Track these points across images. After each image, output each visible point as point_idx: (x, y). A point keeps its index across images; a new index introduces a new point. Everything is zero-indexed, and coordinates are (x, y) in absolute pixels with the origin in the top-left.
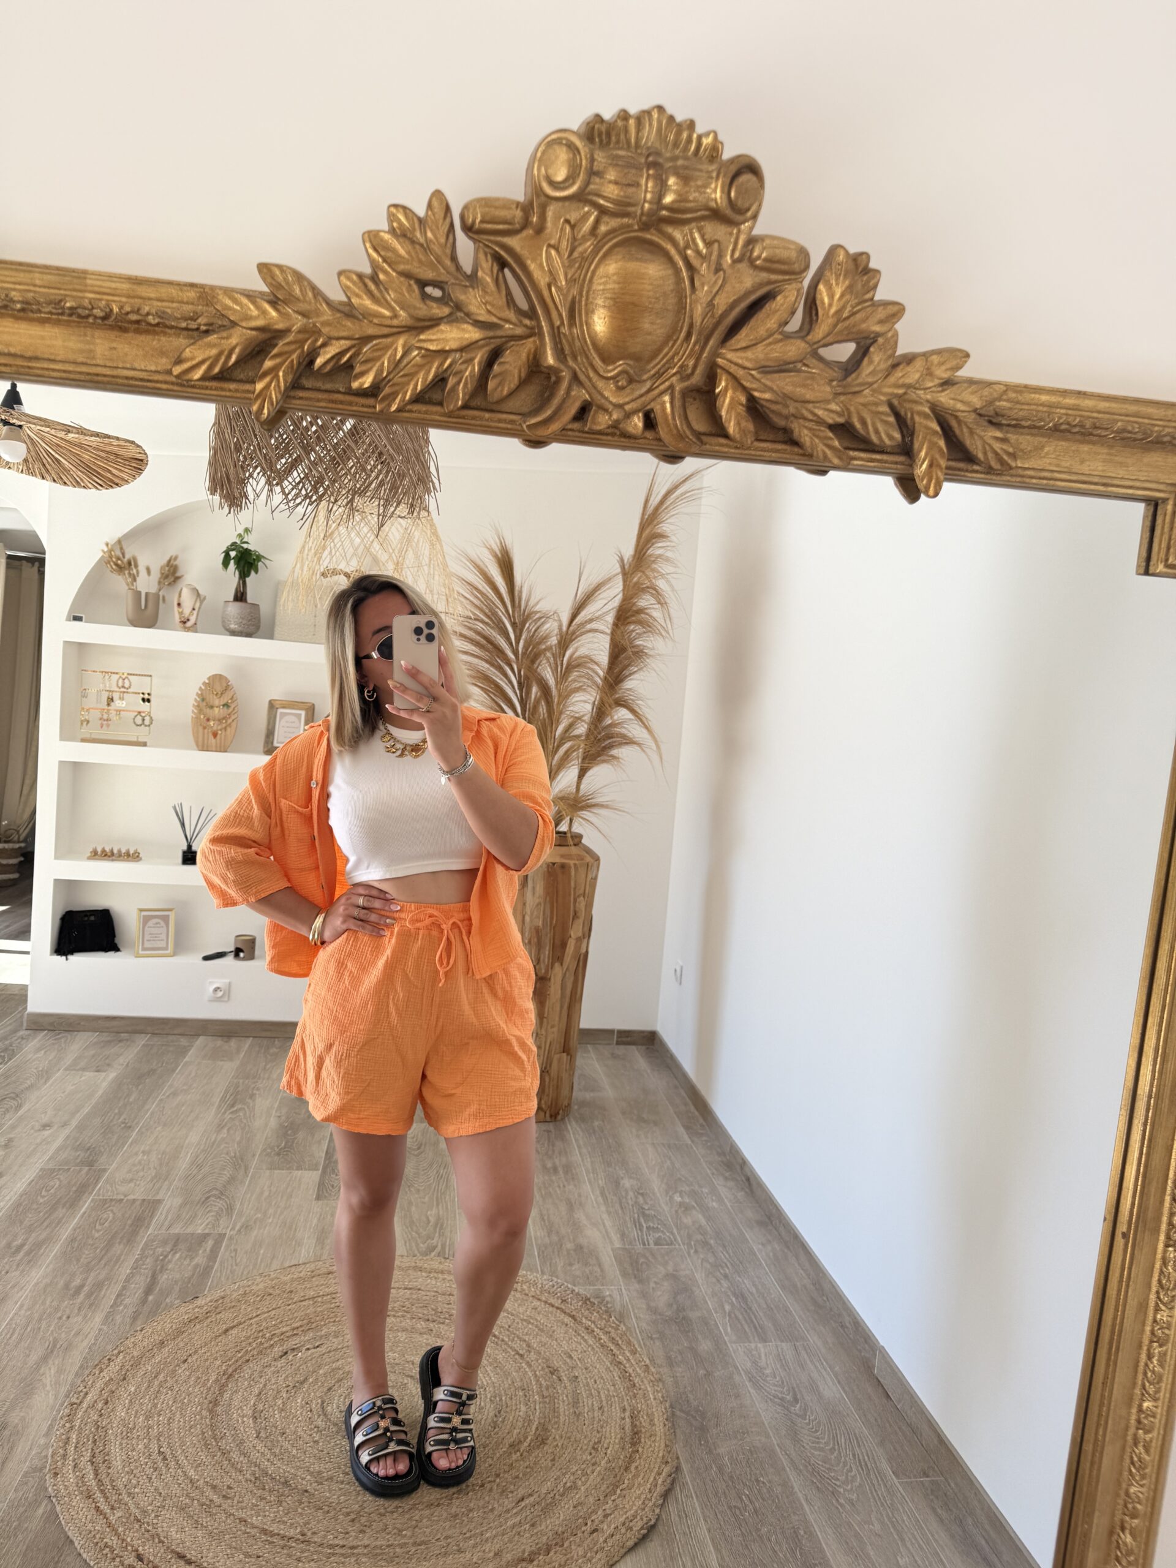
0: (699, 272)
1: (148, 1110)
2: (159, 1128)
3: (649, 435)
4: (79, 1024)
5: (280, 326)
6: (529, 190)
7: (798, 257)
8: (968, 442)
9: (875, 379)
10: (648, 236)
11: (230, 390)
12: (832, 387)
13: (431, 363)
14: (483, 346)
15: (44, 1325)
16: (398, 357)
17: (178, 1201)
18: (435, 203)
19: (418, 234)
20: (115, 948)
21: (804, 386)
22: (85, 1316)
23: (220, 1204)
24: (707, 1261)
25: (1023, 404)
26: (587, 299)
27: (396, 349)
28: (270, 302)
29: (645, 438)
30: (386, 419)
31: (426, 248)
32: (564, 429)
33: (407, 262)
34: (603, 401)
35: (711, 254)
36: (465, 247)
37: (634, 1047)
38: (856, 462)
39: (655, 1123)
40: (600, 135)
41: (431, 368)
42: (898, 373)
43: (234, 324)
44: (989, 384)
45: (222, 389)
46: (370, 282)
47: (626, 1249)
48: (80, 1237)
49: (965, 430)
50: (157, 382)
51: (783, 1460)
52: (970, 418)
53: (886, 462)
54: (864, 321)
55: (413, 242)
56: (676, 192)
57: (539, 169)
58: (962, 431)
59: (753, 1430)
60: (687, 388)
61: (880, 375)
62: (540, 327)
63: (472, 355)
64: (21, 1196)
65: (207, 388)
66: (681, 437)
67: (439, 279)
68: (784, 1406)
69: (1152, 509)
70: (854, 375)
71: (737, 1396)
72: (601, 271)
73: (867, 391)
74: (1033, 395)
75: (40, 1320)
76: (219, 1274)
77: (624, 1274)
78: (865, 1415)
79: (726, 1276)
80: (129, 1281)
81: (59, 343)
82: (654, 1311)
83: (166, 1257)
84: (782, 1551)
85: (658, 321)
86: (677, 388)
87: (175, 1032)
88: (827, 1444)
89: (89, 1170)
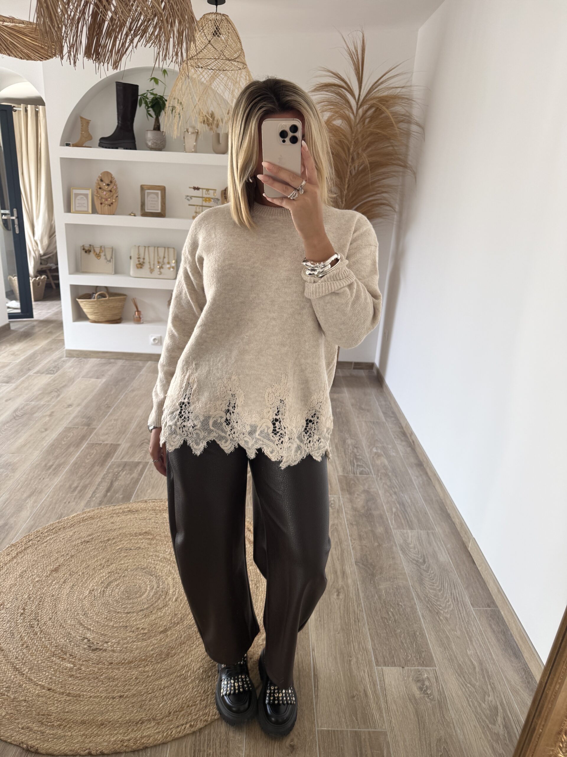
1: (119, 398)
2: (124, 408)
4: (91, 354)
15: (57, 506)
17: (128, 445)
22: (77, 502)
37: (362, 371)
39: (368, 411)
47: (344, 476)
48: (79, 462)
51: (413, 594)
59: (400, 577)
64: (54, 440)
68: (417, 565)
71: (393, 558)
75: (56, 503)
76: (143, 483)
77: (342, 489)
78: (460, 572)
80: (99, 485)
82: (355, 509)
83: (119, 473)
84: (406, 643)
87: (136, 359)
88: (438, 586)
89: (88, 428)
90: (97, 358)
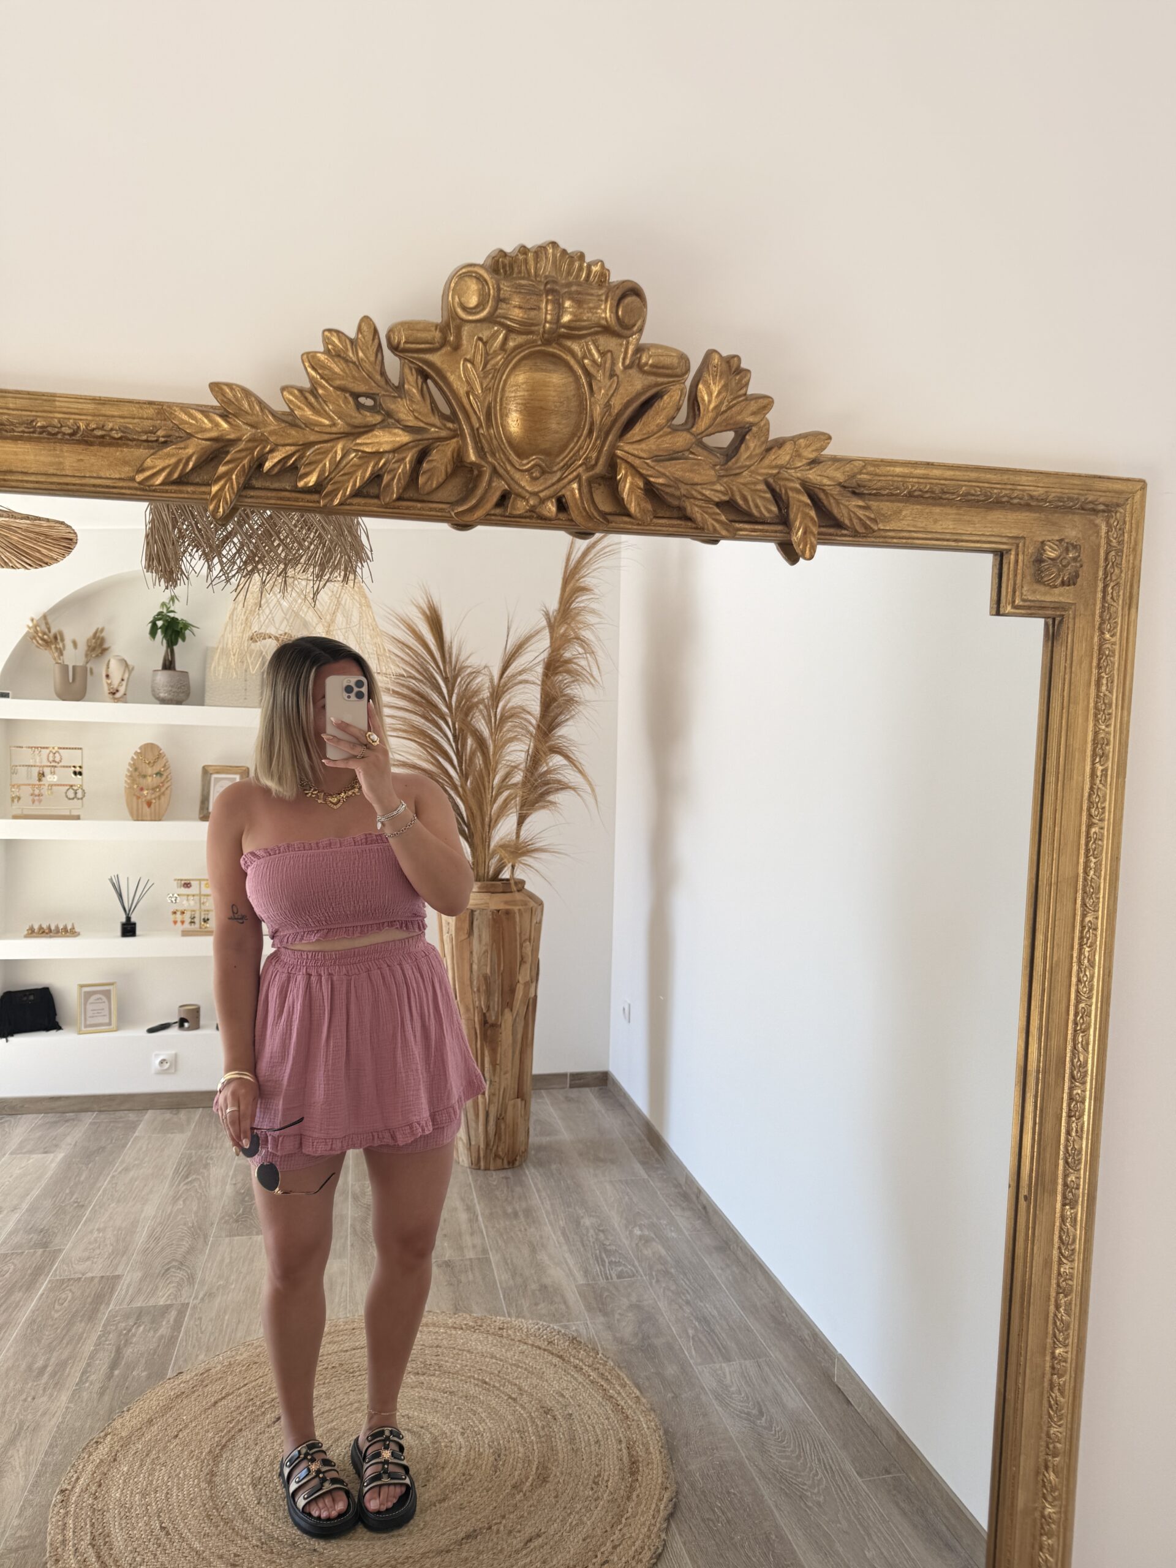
0: (596, 379)
1: (101, 1187)
3: (562, 516)
4: (22, 1107)
5: (232, 436)
6: (445, 313)
7: (679, 363)
8: (835, 511)
9: (752, 463)
10: (551, 350)
11: (188, 493)
12: (715, 470)
13: (368, 463)
14: (413, 447)
15: (8, 1408)
16: (338, 459)
17: (139, 1274)
18: (365, 328)
19: (351, 354)
20: (56, 1027)
21: (691, 471)
22: (51, 1395)
23: (180, 1274)
24: (669, 1289)
25: (880, 476)
26: (501, 405)
27: (336, 452)
28: (221, 416)
29: (559, 519)
30: (327, 511)
31: (358, 365)
32: (488, 515)
33: (342, 378)
34: (520, 490)
35: (605, 363)
36: (392, 363)
37: (587, 1089)
38: (741, 533)
39: (613, 1162)
40: (504, 267)
41: (368, 467)
42: (771, 456)
43: (190, 436)
44: (850, 461)
45: (181, 492)
46: (310, 394)
47: (589, 1284)
49: (832, 501)
50: (122, 488)
51: (752, 1470)
52: (836, 491)
53: (767, 531)
54: (740, 413)
55: (347, 361)
56: (571, 313)
57: (453, 298)
58: (829, 501)
59: (722, 1445)
60: (592, 477)
61: (756, 459)
62: (462, 430)
63: (404, 455)
65: (167, 492)
66: (590, 517)
67: (371, 392)
68: (750, 1420)
69: (999, 559)
70: (733, 460)
71: (705, 1415)
72: (512, 380)
73: (746, 473)
74: (888, 468)
75: (4, 1404)
76: (184, 1343)
77: (589, 1309)
78: (827, 1421)
79: (688, 1303)
80: (93, 1358)
81: (32, 457)
82: (620, 1341)
83: (130, 1331)
84: (755, 1556)
85: (564, 422)
86: (584, 477)
87: (122, 1108)
88: (792, 1452)
89: (44, 1251)
90: (39, 1112)
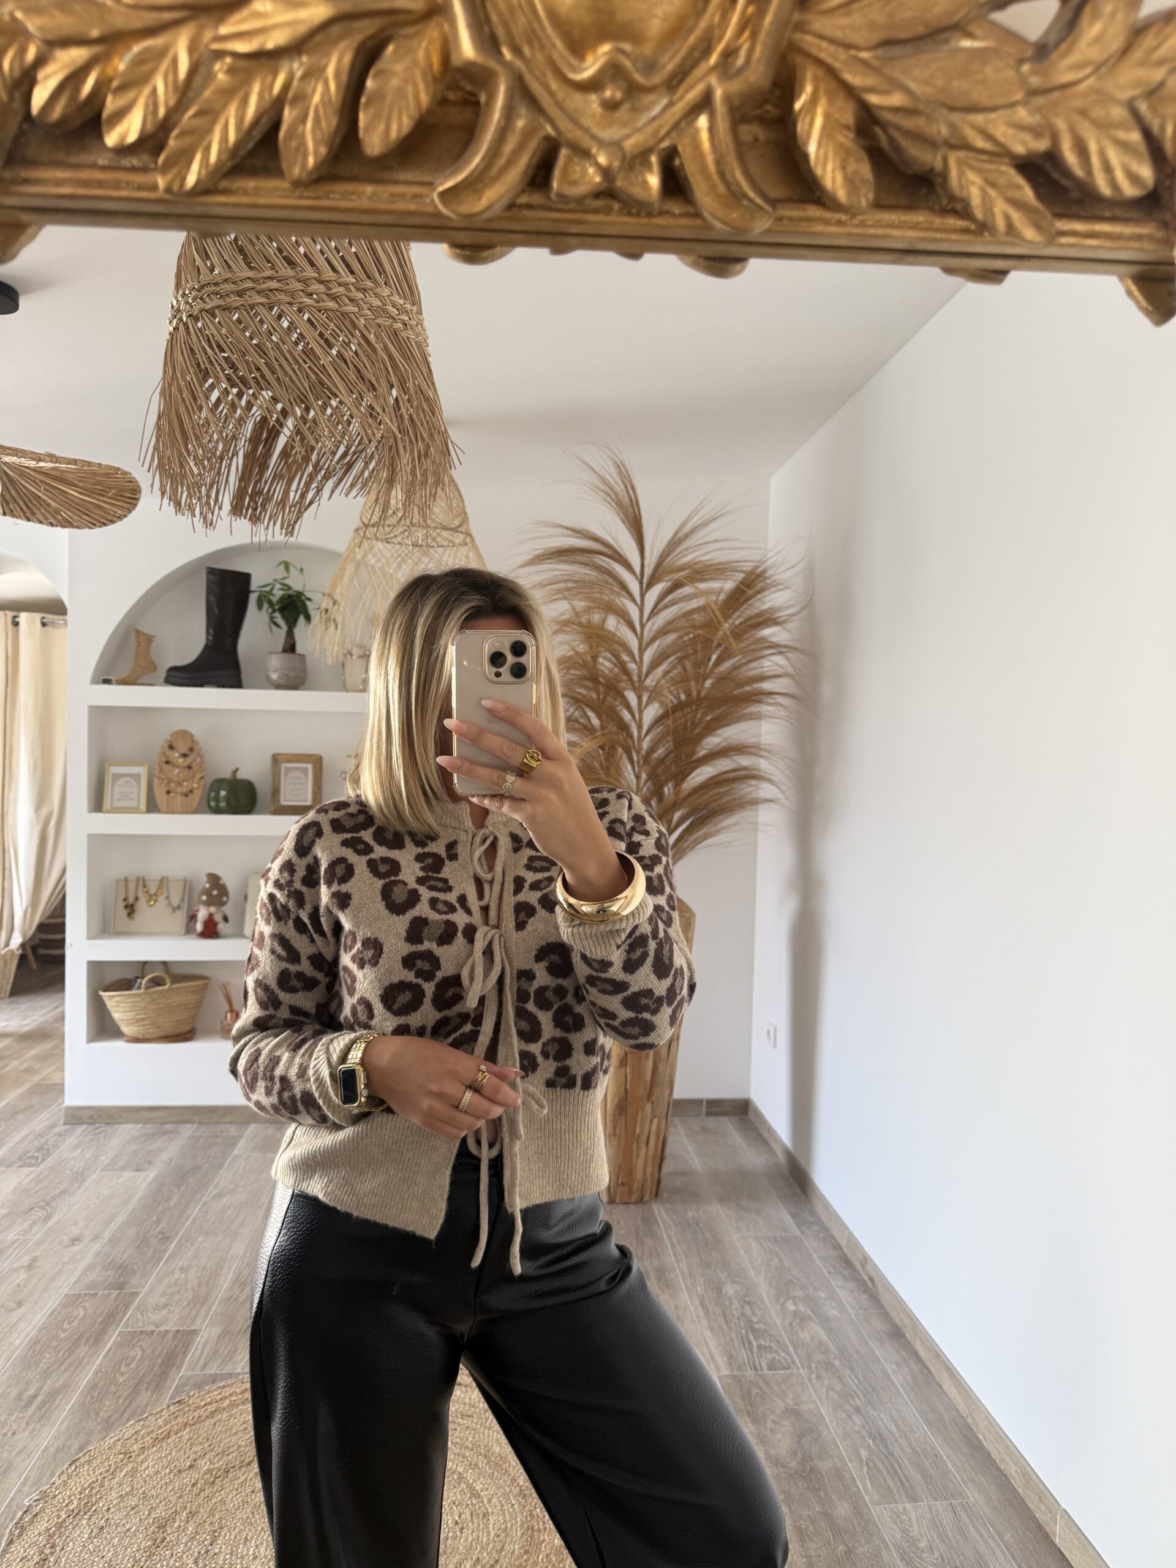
1: (190, 1216)
2: (201, 1239)
3: (676, 208)
4: (120, 1116)
9: (1105, 56)
12: (1019, 77)
13: (248, 84)
14: (340, 36)
16: (183, 75)
17: (217, 1331)
24: (833, 1389)
27: (176, 57)
29: (668, 214)
32: (511, 206)
34: (579, 133)
37: (726, 1119)
38: (1064, 240)
41: (247, 97)
47: (734, 1376)
48: (102, 1382)
53: (1119, 237)
61: (1111, 51)
63: (324, 56)
66: (735, 196)
70: (1064, 46)
73: (1090, 81)
79: (857, 1410)
86: (718, 93)
87: (224, 1121)
89: (119, 1294)
